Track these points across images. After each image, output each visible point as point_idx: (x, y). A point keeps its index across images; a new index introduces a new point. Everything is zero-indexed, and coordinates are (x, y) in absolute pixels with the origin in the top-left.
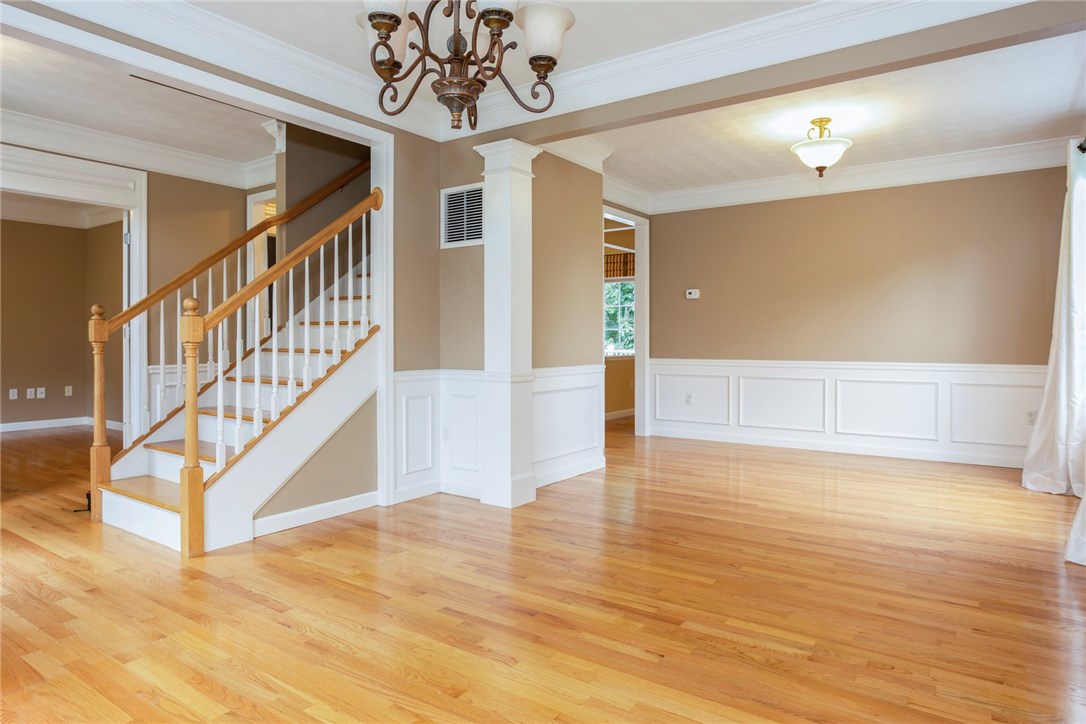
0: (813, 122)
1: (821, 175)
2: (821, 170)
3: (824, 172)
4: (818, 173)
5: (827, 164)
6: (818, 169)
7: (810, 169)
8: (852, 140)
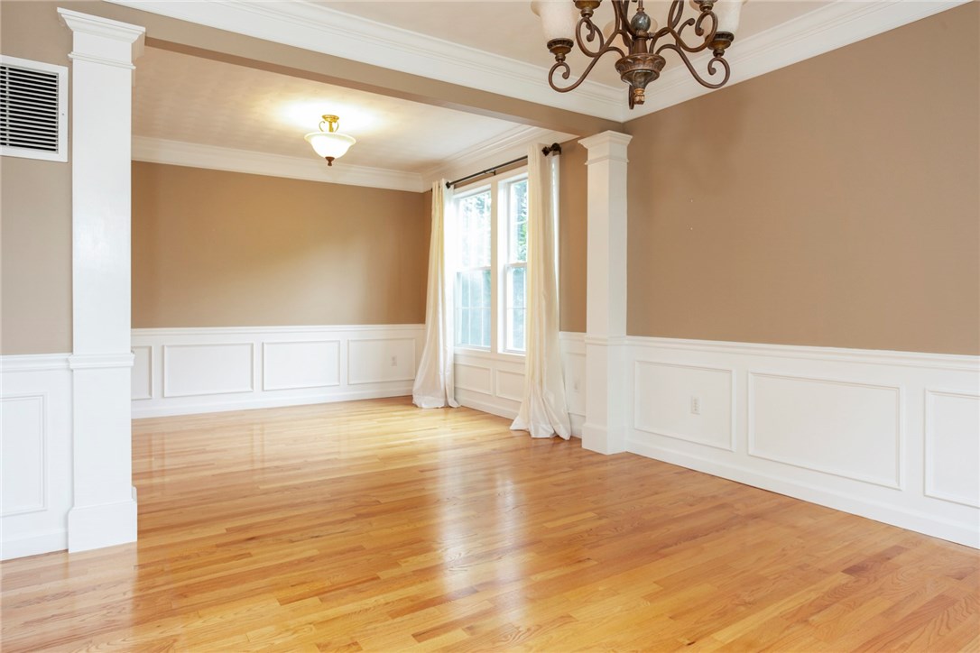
0: (324, 117)
1: (330, 164)
2: (330, 159)
3: (332, 162)
4: (327, 162)
5: (336, 156)
6: (327, 158)
7: (321, 158)
8: (355, 138)
